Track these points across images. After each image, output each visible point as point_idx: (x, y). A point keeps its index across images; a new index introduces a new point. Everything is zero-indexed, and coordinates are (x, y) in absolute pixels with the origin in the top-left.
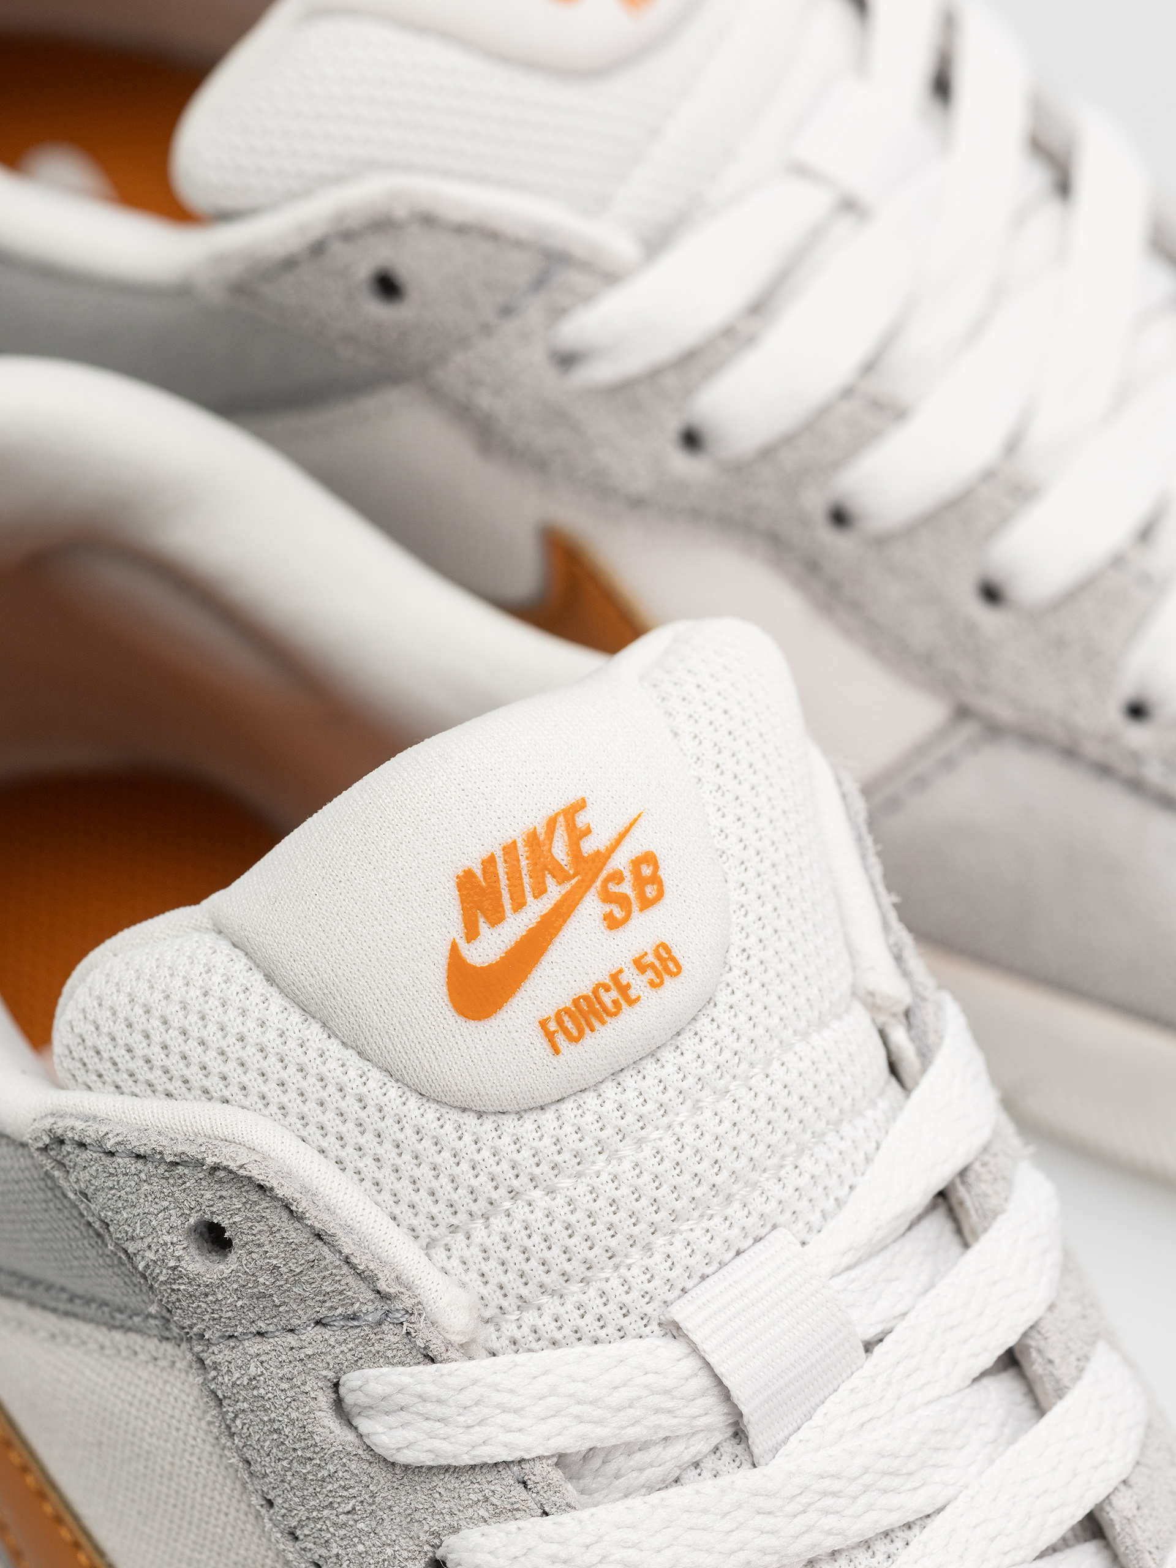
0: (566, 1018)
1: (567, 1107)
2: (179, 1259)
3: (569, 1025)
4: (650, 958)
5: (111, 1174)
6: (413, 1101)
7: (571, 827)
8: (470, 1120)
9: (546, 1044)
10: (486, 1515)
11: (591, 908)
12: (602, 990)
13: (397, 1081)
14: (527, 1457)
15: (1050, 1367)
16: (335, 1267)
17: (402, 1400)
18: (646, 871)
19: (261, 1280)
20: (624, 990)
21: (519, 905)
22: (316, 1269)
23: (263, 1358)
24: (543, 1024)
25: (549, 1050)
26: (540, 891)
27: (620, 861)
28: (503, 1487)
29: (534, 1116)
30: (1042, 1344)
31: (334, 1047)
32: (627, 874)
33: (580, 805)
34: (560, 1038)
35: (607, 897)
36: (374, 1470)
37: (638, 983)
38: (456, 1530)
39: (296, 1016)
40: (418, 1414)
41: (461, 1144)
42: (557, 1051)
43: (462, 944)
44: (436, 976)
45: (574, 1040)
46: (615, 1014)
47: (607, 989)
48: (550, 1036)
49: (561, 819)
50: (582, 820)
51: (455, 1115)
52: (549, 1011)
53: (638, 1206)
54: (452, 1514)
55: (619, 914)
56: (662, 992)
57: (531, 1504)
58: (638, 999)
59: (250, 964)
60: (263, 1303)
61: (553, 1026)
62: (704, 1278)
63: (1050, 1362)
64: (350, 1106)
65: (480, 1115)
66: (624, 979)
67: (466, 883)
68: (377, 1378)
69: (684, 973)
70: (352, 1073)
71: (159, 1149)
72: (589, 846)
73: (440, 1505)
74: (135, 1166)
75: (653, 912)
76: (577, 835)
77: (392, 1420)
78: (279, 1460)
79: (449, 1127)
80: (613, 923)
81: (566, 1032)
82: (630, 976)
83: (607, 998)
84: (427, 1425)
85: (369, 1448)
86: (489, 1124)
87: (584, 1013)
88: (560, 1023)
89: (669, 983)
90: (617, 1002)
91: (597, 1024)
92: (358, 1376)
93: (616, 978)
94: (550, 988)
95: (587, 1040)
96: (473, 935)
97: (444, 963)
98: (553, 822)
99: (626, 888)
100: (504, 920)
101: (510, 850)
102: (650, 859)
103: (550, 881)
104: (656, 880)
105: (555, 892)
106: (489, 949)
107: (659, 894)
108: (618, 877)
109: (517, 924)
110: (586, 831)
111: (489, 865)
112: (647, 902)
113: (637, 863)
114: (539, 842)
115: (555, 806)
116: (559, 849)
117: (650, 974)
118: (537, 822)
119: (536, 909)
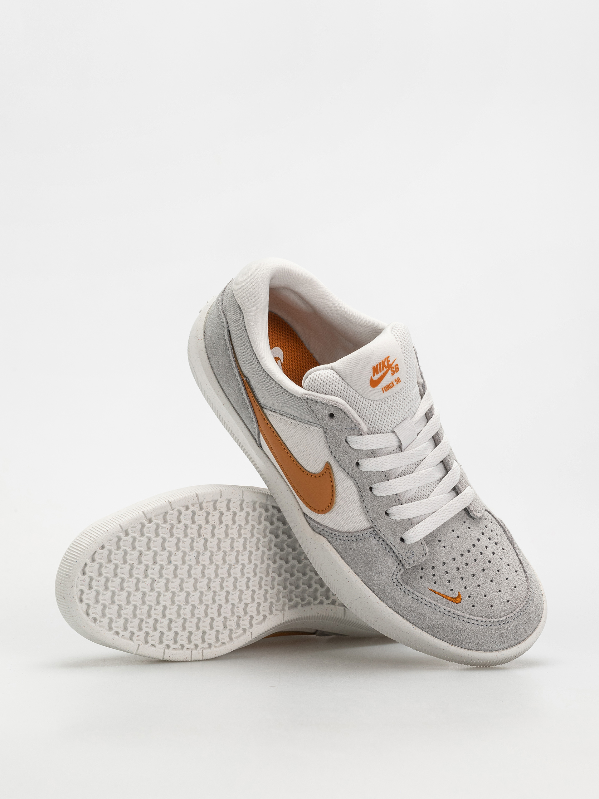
1: (383, 400)
4: (397, 380)
6: (362, 398)
7: (387, 360)
10: (366, 457)
13: (360, 395)
14: (373, 449)
16: (350, 421)
17: (357, 440)
20: (393, 384)
21: (381, 371)
22: (347, 421)
23: (336, 432)
26: (383, 370)
27: (394, 365)
28: (369, 453)
29: (379, 401)
33: (389, 357)
34: (384, 391)
36: (351, 450)
37: (395, 383)
38: (361, 459)
39: (346, 385)
40: (359, 442)
41: (368, 404)
42: (384, 393)
43: (372, 377)
44: (368, 382)
46: (392, 388)
48: (383, 390)
50: (389, 359)
51: (368, 400)
52: (383, 387)
54: (361, 457)
56: (398, 385)
57: (373, 456)
58: (395, 386)
60: (338, 425)
61: (383, 389)
62: (398, 425)
64: (353, 398)
67: (374, 367)
68: (354, 437)
69: (401, 382)
71: (326, 403)
72: (390, 363)
73: (360, 455)
75: (397, 373)
77: (355, 443)
78: (336, 447)
80: (393, 374)
81: (385, 390)
84: (360, 444)
85: (351, 447)
87: (388, 387)
88: (385, 389)
89: (399, 383)
90: (392, 386)
91: (389, 389)
92: (350, 437)
93: (392, 382)
94: (384, 383)
95: (388, 391)
96: (374, 375)
97: (370, 380)
98: (385, 359)
99: (394, 369)
100: (378, 373)
101: (380, 364)
102: (397, 365)
103: (385, 368)
104: (398, 368)
105: (385, 370)
106: (376, 378)
107: (398, 370)
108: (393, 368)
109: (380, 374)
110: (390, 361)
111: (377, 365)
112: (397, 372)
113: (395, 366)
114: (383, 362)
115: (386, 357)
116: (386, 364)
117: (397, 382)
118: (383, 359)
119: (383, 372)
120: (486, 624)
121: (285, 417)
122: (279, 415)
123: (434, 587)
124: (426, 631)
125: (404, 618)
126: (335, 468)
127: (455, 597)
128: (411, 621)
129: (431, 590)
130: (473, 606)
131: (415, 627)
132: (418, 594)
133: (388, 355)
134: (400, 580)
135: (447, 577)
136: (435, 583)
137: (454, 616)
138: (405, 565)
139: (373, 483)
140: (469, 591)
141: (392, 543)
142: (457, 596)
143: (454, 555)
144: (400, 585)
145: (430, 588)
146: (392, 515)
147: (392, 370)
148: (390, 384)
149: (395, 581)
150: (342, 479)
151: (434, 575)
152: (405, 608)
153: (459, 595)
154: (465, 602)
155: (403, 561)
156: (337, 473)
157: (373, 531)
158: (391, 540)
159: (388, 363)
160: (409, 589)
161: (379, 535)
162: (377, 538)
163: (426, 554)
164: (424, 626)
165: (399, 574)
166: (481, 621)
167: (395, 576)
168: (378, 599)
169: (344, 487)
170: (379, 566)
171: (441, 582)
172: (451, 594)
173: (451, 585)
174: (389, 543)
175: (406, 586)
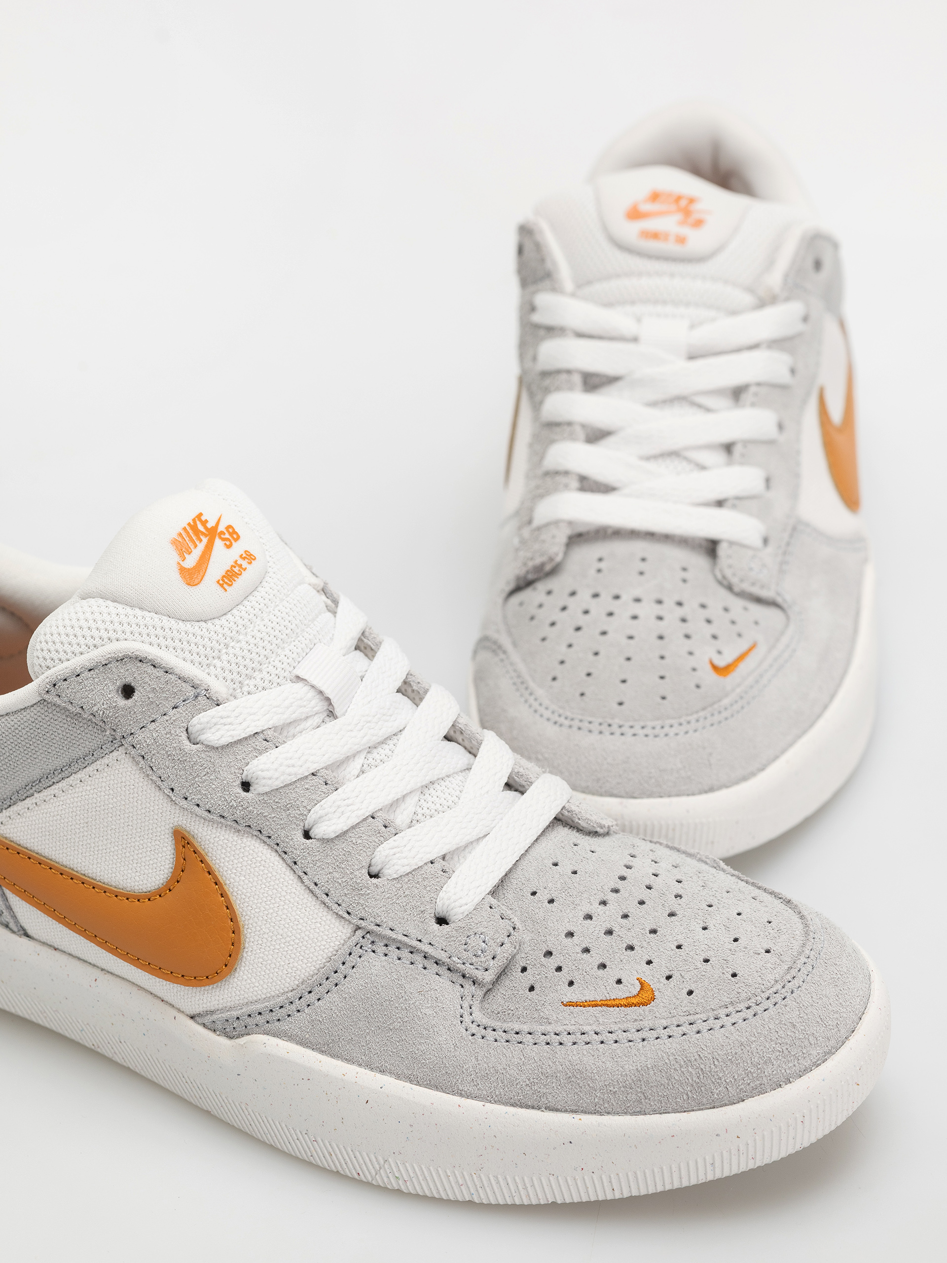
0: (225, 579)
1: (235, 611)
2: (116, 702)
3: (226, 581)
4: (244, 555)
5: (81, 683)
6: (181, 623)
7: (201, 520)
8: (203, 624)
9: (221, 589)
10: (257, 755)
11: (218, 544)
12: (234, 569)
13: (173, 618)
14: (264, 729)
15: (419, 685)
16: (176, 681)
17: (214, 721)
18: (231, 530)
19: (150, 696)
20: (240, 566)
21: (196, 546)
22: (169, 684)
23: (157, 729)
24: (218, 582)
25: (223, 590)
26: (201, 541)
27: (221, 528)
28: (259, 742)
29: (224, 617)
30: (414, 678)
31: (146, 613)
32: (225, 532)
33: (201, 514)
34: (225, 586)
35: (223, 539)
36: (211, 754)
37: (244, 564)
38: (247, 764)
39: (128, 609)
40: (221, 724)
41: (203, 632)
42: (226, 590)
43: (181, 563)
44: (176, 576)
45: (230, 585)
46: (241, 574)
47: (235, 567)
48: (222, 585)
49: (197, 519)
50: (203, 518)
51: (197, 624)
52: (219, 578)
53: (260, 658)
54: (244, 759)
55: (228, 543)
56: (252, 565)
57: (271, 745)
58: (246, 568)
59: (104, 600)
60: (152, 706)
61: (221, 582)
62: (299, 662)
63: (419, 683)
64: (159, 632)
65: (205, 621)
66: (239, 562)
67: (174, 542)
68: (203, 717)
69: (257, 559)
70: (156, 620)
71: (98, 661)
72: (209, 525)
73: (238, 757)
74: (90, 674)
75: (239, 542)
76: (204, 523)
77: (213, 730)
78: (173, 767)
79: (197, 628)
80: (229, 547)
81: (226, 583)
82: (240, 562)
83: (236, 570)
84: (226, 727)
85: (207, 746)
86: (210, 623)
87: (230, 577)
88: (223, 580)
89: (254, 562)
90: (239, 571)
91: (236, 579)
92: (195, 721)
93: (236, 562)
94: (215, 571)
95: (235, 584)
96: (183, 558)
97: (178, 570)
98: (194, 521)
100: (192, 552)
101: (185, 530)
102: (230, 526)
103: (202, 538)
104: (235, 532)
105: (205, 540)
106: (191, 561)
107: (239, 537)
108: (222, 533)
109: (197, 553)
110: (206, 521)
111: (180, 534)
112: (236, 540)
113: (226, 529)
114: (193, 527)
115: (192, 515)
116: (200, 527)
117: (247, 560)
118: (189, 521)
119: (201, 546)
120: (742, 1015)
121: (36, 795)
122: (20, 803)
123: (572, 995)
124: (608, 1113)
125: (539, 1108)
126: (200, 830)
127: (635, 992)
128: (559, 1107)
129: (570, 1004)
130: (690, 993)
131: (577, 1117)
132: (543, 1028)
133: (196, 512)
134: (485, 1021)
135: (594, 959)
136: (571, 983)
137: (654, 1034)
138: (479, 974)
139: (305, 813)
140: (661, 967)
141: (420, 941)
142: (638, 987)
143: (586, 909)
144: (489, 1030)
145: (566, 1000)
146: (387, 866)
148: (232, 568)
149: (474, 1028)
150: (228, 849)
151: (559, 969)
152: (529, 1080)
153: (641, 984)
154: (665, 993)
155: (469, 969)
156: (212, 841)
157: (363, 937)
158: (415, 933)
159: (206, 528)
160: (517, 1027)
161: (381, 937)
162: (381, 949)
163: (514, 928)
164: (596, 1100)
165: (473, 1008)
166: (727, 1016)
167: (467, 1019)
168: (457, 1099)
169: (244, 868)
170: (419, 1013)
171: (585, 974)
172: (620, 993)
173: (612, 974)
174: (415, 943)
175: (506, 1026)
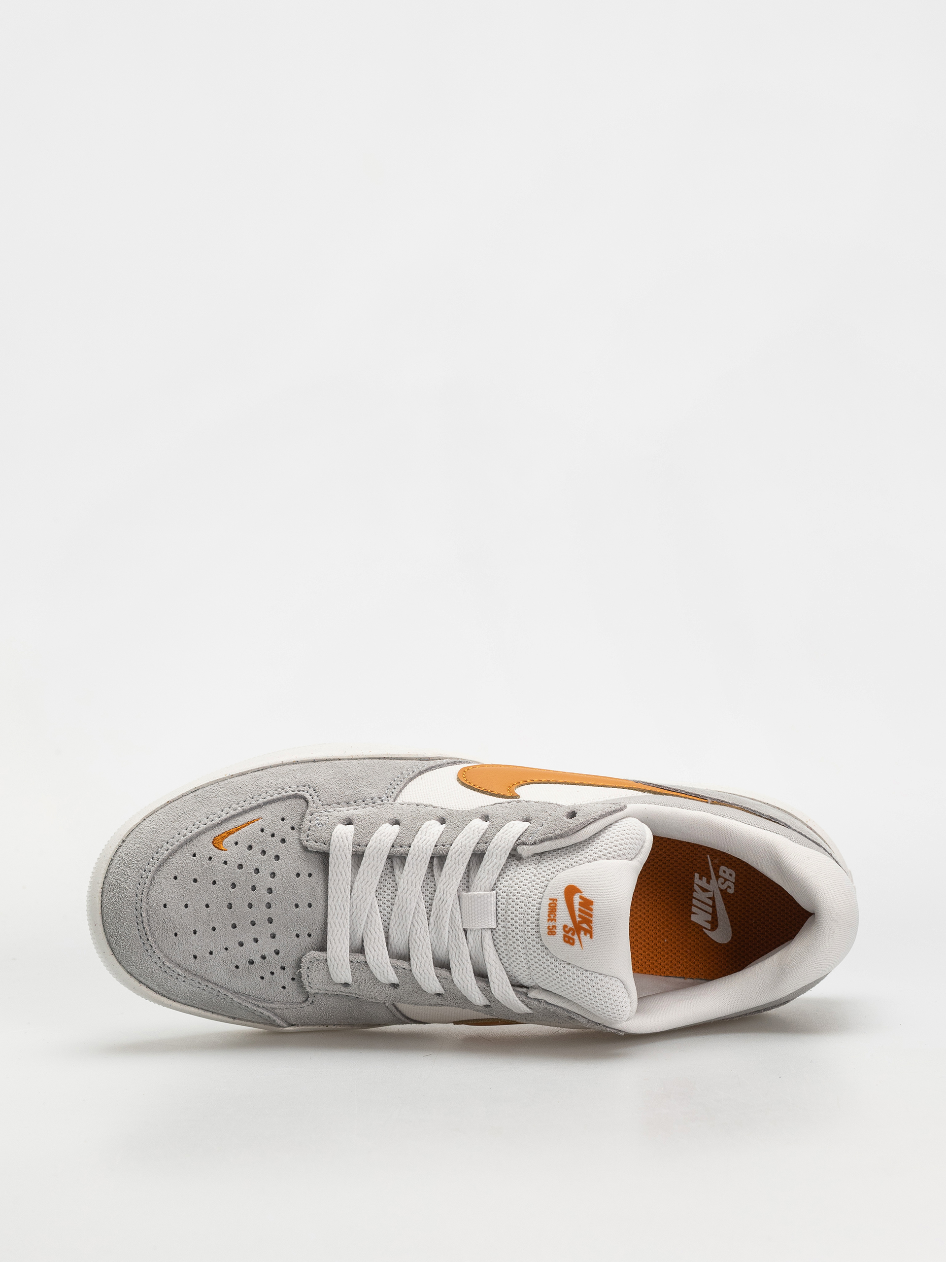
0: (554, 905)
4: (554, 930)
7: (588, 932)
18: (571, 941)
20: (552, 920)
21: (580, 910)
24: (556, 900)
25: (551, 898)
26: (580, 916)
27: (576, 937)
32: (573, 937)
33: (591, 937)
34: (552, 901)
37: (551, 924)
43: (580, 894)
44: (578, 885)
45: (550, 904)
46: (549, 915)
48: (554, 900)
49: (591, 931)
50: (588, 935)
52: (558, 903)
55: (567, 929)
56: (547, 928)
58: (549, 922)
69: (547, 935)
72: (582, 933)
76: (586, 932)
80: (565, 927)
82: (554, 923)
83: (552, 916)
87: (552, 909)
89: (547, 930)
91: (549, 910)
93: (555, 920)
94: (562, 906)
95: (548, 907)
96: (581, 897)
97: (580, 888)
98: (591, 927)
99: (570, 935)
100: (579, 905)
101: (591, 916)
102: (573, 944)
103: (581, 920)
104: (568, 942)
105: (578, 919)
106: (577, 899)
107: (565, 941)
108: (573, 934)
109: (577, 906)
111: (591, 910)
112: (565, 936)
113: (573, 940)
114: (589, 922)
115: (594, 931)
116: (585, 926)
117: (551, 928)
118: (593, 925)
119: (577, 913)
133: (594, 936)
147: (571, 929)
148: (555, 916)
159: (584, 929)
172: (231, 838)
173: (243, 847)
